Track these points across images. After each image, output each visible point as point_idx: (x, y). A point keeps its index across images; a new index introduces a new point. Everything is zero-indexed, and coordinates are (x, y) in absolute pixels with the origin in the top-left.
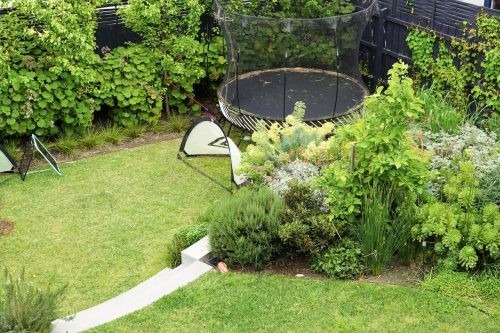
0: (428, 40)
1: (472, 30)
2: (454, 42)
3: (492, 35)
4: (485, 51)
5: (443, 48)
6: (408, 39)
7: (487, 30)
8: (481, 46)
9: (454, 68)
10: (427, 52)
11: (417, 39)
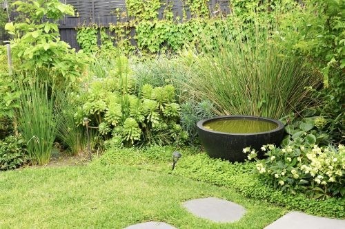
0: (93, 32)
1: (124, 13)
2: (112, 27)
3: (138, 11)
4: (135, 25)
5: (104, 35)
6: (78, 38)
7: (134, 9)
8: (132, 23)
9: (115, 48)
10: (93, 42)
11: (84, 35)
